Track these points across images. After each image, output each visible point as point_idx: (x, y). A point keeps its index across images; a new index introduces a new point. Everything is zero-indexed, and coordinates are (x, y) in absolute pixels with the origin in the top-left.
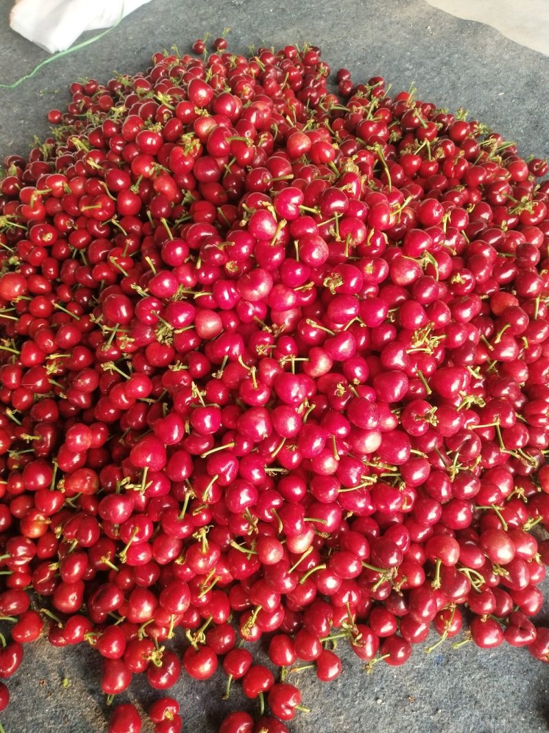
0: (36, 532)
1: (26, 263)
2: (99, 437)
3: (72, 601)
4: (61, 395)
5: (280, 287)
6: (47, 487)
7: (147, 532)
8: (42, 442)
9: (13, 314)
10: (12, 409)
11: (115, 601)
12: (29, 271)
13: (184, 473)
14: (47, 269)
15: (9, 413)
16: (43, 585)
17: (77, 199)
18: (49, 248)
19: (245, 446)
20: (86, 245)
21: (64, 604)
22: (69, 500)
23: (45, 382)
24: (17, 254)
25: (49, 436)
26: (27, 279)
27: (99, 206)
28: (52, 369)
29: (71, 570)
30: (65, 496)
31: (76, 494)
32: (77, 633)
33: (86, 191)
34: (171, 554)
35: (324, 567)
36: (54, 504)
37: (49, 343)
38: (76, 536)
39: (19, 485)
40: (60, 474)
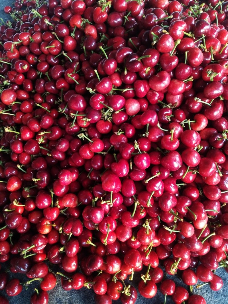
0: (47, 231)
1: (13, 83)
2: (75, 175)
3: (73, 266)
4: (48, 154)
5: (176, 81)
6: (50, 206)
7: (114, 226)
8: (42, 181)
9: (10, 112)
10: (20, 164)
11: (99, 265)
12: (16, 87)
13: (133, 192)
14: (27, 85)
15: (19, 167)
16: (55, 259)
17: (39, 45)
18: (25, 74)
19: (166, 174)
20: (48, 69)
21: (69, 269)
22: (62, 211)
23: (37, 148)
24: (7, 79)
25: (46, 178)
26: (16, 92)
27: (53, 46)
28: (41, 141)
29: (71, 250)
30: (60, 209)
31: (65, 208)
32: (80, 284)
33: (42, 40)
34: (128, 237)
35: (214, 234)
36: (55, 215)
37: (36, 126)
38: (71, 231)
39: (32, 206)
40: (55, 198)
